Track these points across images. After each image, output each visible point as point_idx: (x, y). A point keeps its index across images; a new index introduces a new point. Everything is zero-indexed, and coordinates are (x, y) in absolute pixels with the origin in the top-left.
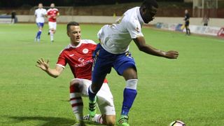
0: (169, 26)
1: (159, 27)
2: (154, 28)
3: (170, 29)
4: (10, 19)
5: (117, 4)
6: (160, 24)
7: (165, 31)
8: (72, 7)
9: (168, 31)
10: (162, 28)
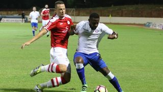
0: (157, 25)
1: (149, 26)
2: (144, 27)
3: (157, 28)
4: (21, 19)
5: (112, 6)
6: (149, 23)
7: (153, 30)
8: (74, 9)
9: (156, 30)
10: (151, 27)
